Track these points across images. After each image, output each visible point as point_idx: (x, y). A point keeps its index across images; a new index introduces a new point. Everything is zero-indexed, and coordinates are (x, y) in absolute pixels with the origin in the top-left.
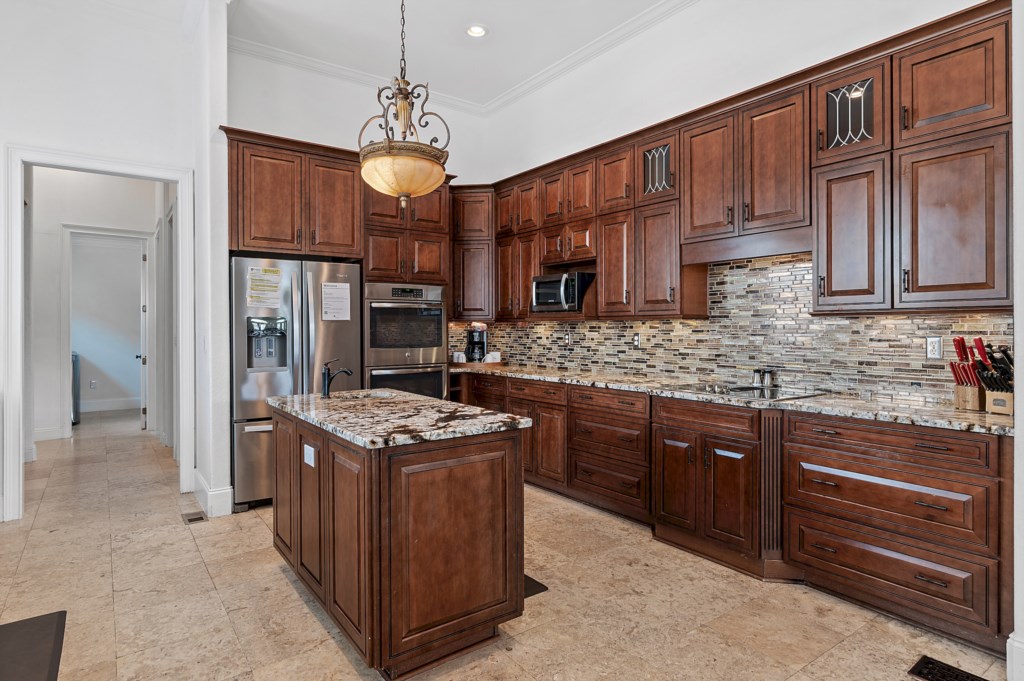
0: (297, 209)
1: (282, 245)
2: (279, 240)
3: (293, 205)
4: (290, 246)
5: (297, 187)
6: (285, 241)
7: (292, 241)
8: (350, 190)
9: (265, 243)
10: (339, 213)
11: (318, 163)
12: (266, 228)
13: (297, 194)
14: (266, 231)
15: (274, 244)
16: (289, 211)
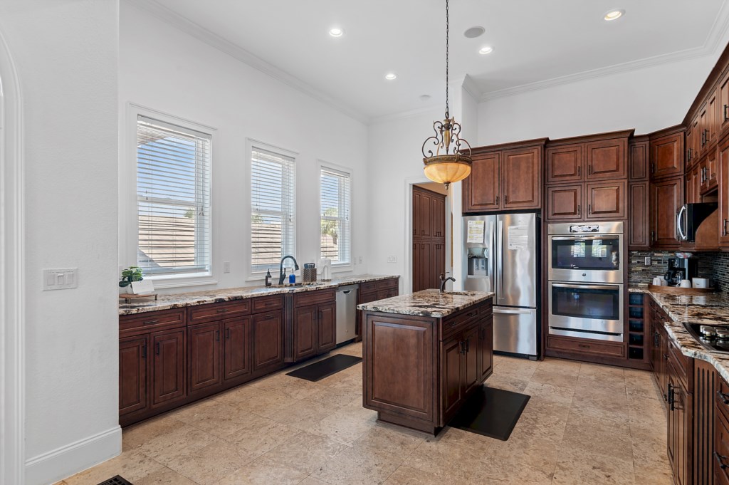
0: (497, 184)
1: (488, 207)
2: (486, 204)
3: (494, 183)
4: (493, 206)
5: (497, 171)
6: (490, 204)
7: (493, 204)
8: (531, 165)
9: (479, 207)
10: (523, 181)
11: (509, 154)
12: (479, 199)
13: (496, 176)
14: (479, 200)
15: (484, 207)
16: (492, 187)
